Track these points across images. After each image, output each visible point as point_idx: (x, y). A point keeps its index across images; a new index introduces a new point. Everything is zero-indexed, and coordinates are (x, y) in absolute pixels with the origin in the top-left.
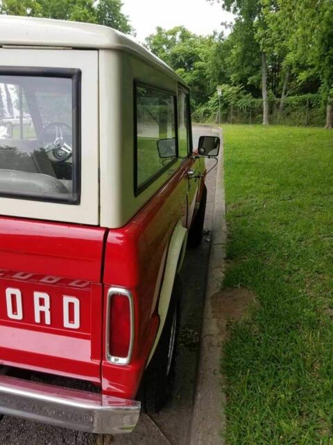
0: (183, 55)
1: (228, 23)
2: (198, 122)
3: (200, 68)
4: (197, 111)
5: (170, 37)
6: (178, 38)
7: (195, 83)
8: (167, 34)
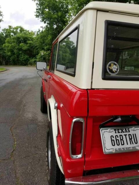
0: (22, 38)
1: (43, 27)
2: (32, 65)
3: (30, 44)
4: (31, 61)
5: (15, 30)
6: (18, 31)
7: (28, 50)
8: (13, 29)
